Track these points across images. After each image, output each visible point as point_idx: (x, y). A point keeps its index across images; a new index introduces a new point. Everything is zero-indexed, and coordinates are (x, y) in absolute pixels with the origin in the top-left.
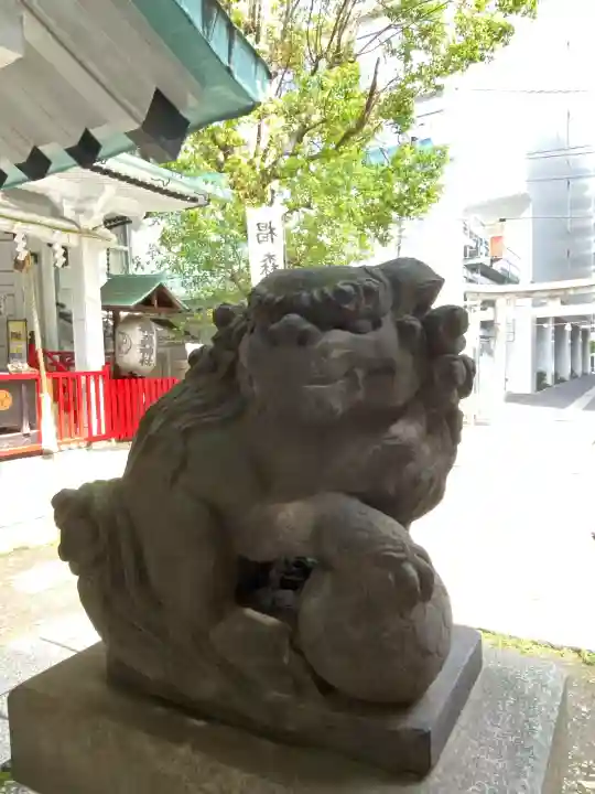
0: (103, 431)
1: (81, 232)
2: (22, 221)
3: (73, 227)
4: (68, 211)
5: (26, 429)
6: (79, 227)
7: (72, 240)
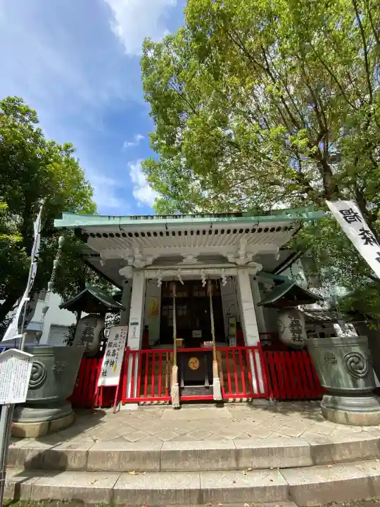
0: (262, 391)
1: (237, 266)
2: (204, 268)
3: (234, 265)
4: (231, 258)
5: (207, 384)
6: (236, 264)
7: (232, 272)
